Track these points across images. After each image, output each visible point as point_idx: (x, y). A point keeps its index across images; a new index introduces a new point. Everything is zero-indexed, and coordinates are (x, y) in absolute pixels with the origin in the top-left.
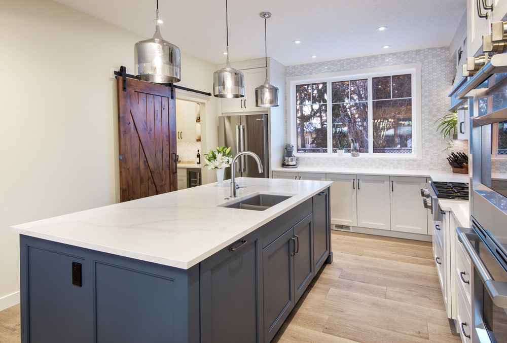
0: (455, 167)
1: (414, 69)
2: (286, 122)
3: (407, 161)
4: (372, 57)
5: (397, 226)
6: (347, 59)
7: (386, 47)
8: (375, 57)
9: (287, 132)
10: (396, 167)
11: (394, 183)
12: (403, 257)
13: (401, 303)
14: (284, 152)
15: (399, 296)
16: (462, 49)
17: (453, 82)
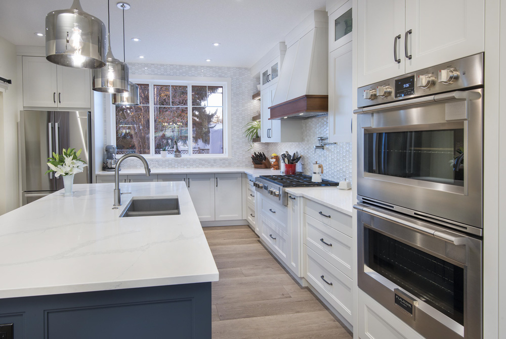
0: (256, 164)
1: (226, 83)
2: (105, 121)
3: (221, 160)
4: (193, 67)
5: (221, 216)
6: (171, 65)
7: (208, 60)
8: (196, 68)
9: (106, 132)
10: (212, 166)
11: (218, 179)
12: (234, 240)
13: (257, 277)
14: (104, 154)
15: (252, 271)
16: (270, 72)
17: (254, 97)
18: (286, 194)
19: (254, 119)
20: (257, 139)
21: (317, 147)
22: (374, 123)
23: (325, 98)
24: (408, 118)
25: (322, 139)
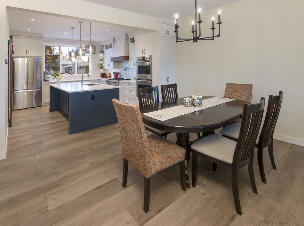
0: (102, 77)
16: (109, 45)
17: (101, 53)
18: (118, 82)
19: (101, 60)
20: (102, 68)
21: (125, 70)
22: (139, 64)
23: (128, 57)
24: (146, 63)
25: (126, 67)
